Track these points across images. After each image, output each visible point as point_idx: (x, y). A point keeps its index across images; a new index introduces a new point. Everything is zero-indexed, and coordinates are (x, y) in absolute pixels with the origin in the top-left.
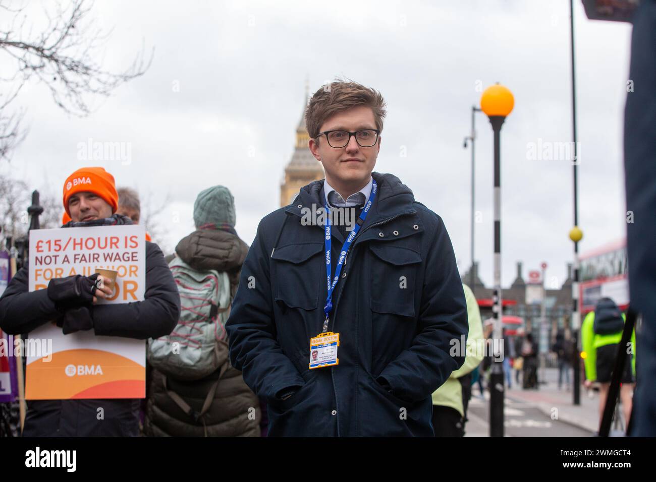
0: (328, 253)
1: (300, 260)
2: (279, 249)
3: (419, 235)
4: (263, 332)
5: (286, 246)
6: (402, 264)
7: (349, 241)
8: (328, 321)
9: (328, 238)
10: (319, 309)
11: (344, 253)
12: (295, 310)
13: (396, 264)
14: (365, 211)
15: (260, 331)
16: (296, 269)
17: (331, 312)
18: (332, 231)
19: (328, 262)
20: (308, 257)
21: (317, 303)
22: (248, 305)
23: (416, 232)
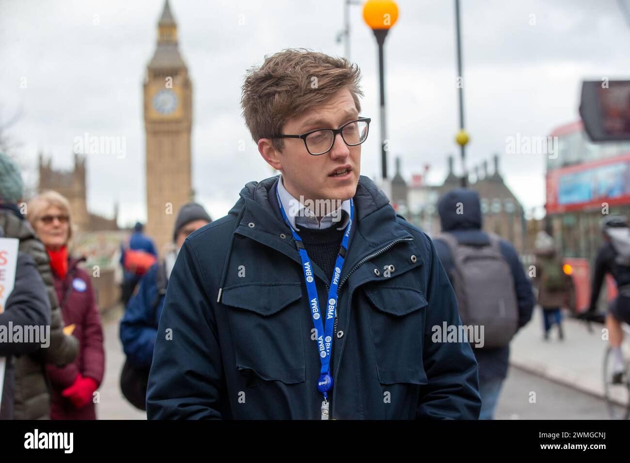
0: (314, 302)
1: (269, 310)
2: (229, 289)
3: (418, 269)
4: (212, 410)
5: (241, 286)
6: (404, 313)
7: (335, 283)
8: (328, 404)
9: (310, 279)
10: (308, 382)
11: (332, 302)
12: (273, 384)
13: (399, 314)
14: (347, 235)
15: (210, 409)
16: (266, 323)
17: (330, 391)
18: (312, 268)
19: (317, 316)
20: (282, 307)
21: (304, 375)
22: (191, 373)
23: (415, 266)
